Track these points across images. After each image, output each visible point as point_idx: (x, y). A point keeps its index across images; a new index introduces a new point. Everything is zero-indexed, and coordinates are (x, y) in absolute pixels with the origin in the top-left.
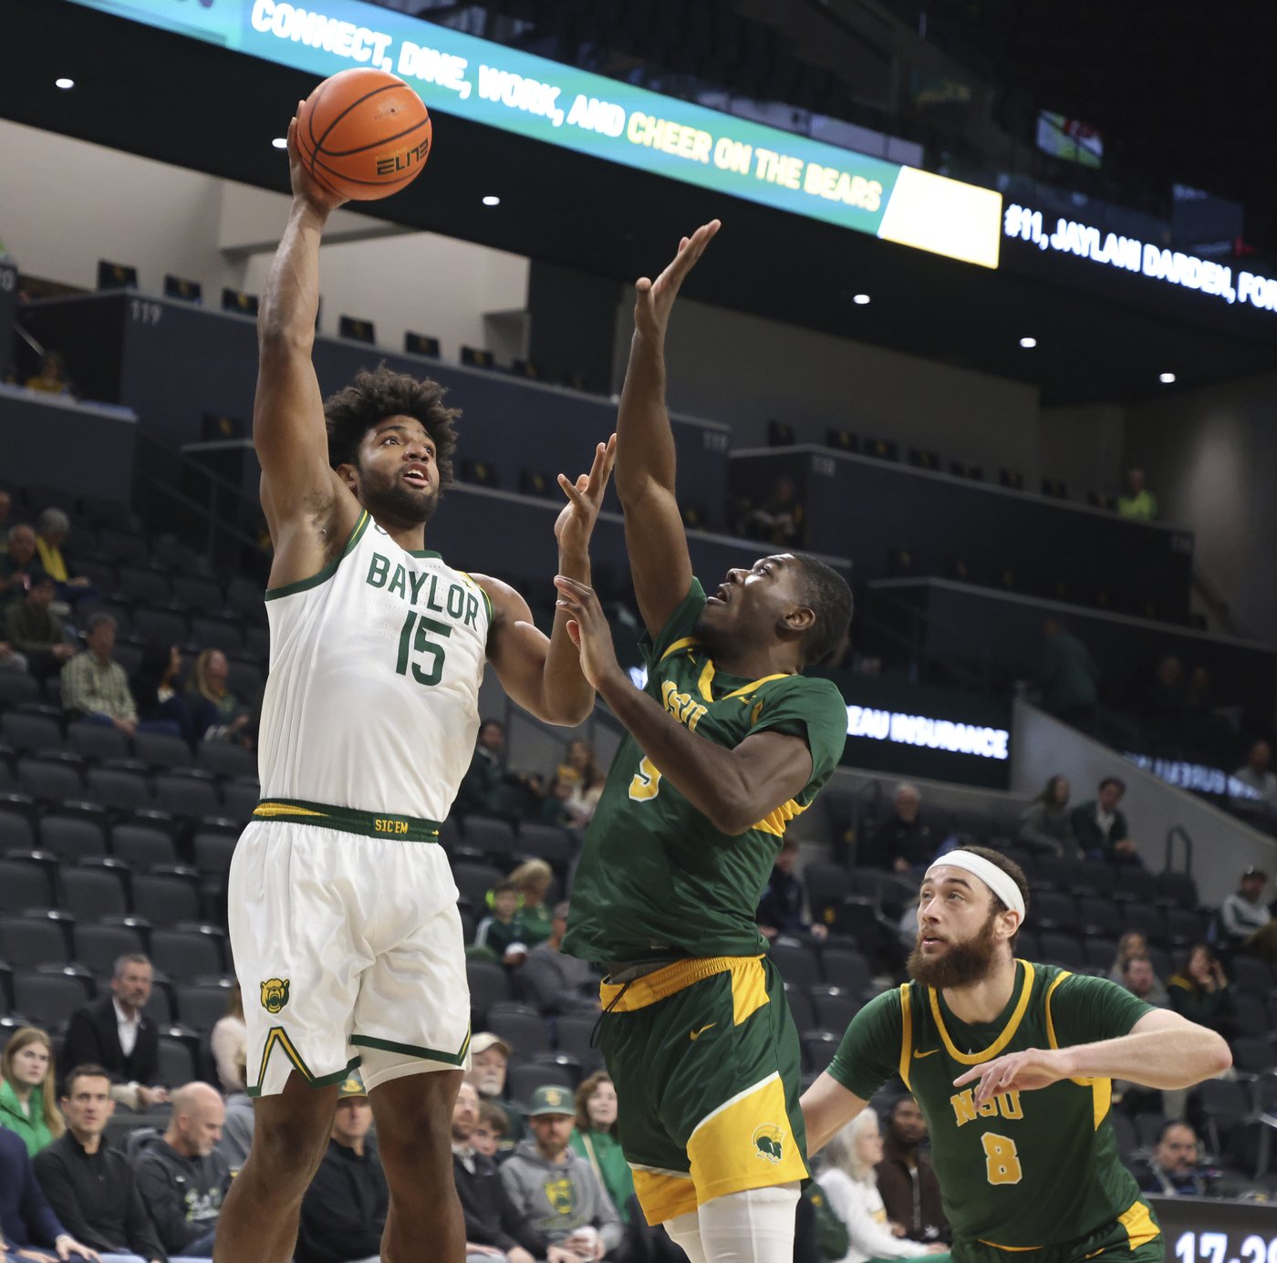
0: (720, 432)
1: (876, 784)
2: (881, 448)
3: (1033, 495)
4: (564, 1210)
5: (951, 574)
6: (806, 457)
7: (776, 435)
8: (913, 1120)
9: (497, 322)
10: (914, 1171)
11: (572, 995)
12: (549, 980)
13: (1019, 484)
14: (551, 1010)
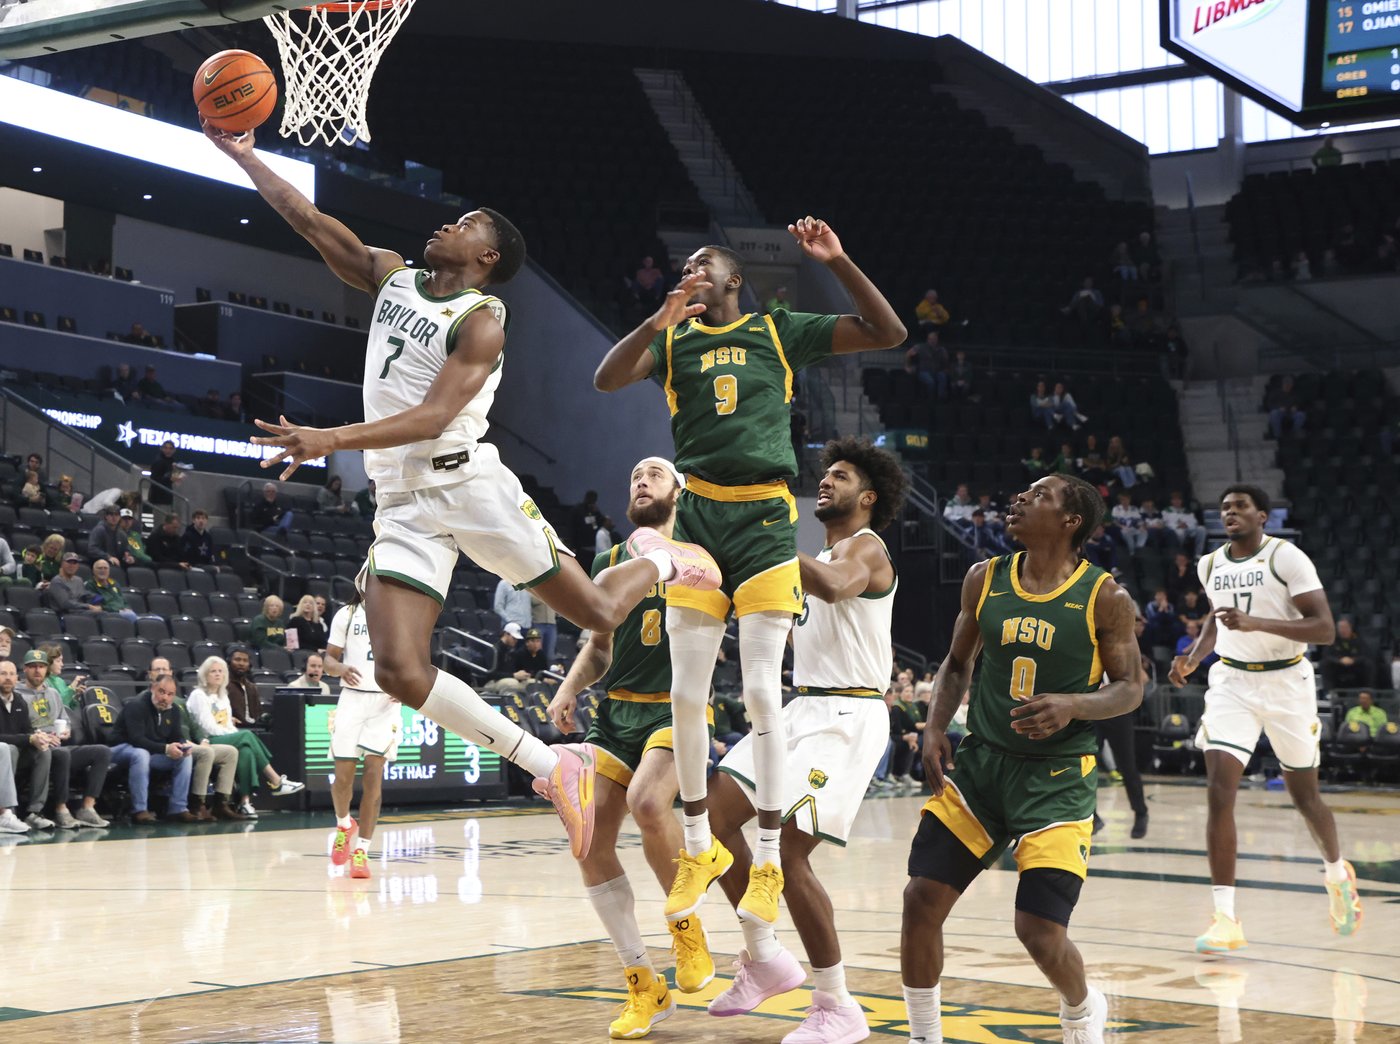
0: (169, 294)
1: (249, 483)
2: (258, 301)
3: (340, 326)
4: (44, 715)
5: (296, 369)
6: (217, 306)
7: (201, 295)
8: (242, 663)
9: (51, 234)
10: (244, 687)
11: (74, 602)
12: (63, 595)
13: (333, 320)
14: (63, 610)
